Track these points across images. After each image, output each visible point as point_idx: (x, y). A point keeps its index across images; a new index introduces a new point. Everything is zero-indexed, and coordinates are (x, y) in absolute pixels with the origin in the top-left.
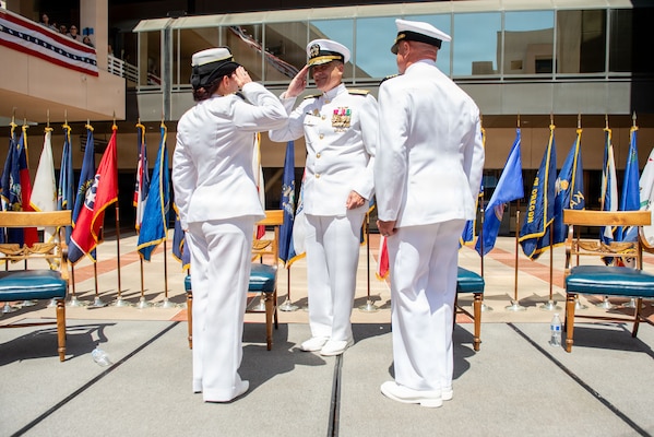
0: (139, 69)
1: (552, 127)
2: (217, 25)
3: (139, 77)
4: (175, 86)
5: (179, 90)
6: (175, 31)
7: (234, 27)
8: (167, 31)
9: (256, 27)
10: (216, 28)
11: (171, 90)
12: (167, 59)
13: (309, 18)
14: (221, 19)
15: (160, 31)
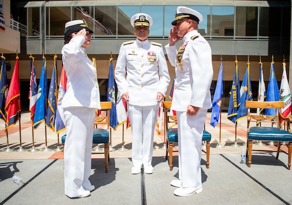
0: (27, 27)
2: (70, 6)
3: (28, 31)
4: (47, 36)
5: (49, 39)
6: (47, 8)
7: (78, 7)
8: (43, 8)
9: (90, 8)
10: (69, 7)
11: (45, 39)
12: (43, 22)
13: (117, 4)
14: (72, 3)
15: (39, 8)
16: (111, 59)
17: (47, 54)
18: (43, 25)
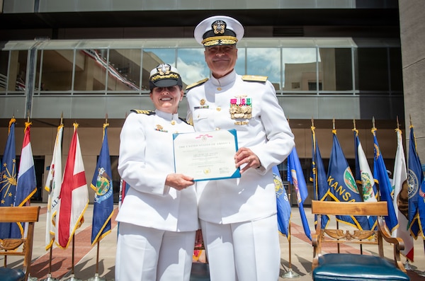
0: (8, 78)
1: (313, 128)
2: (73, 48)
3: (7, 84)
4: (36, 92)
5: (39, 95)
6: (39, 51)
8: (33, 51)
9: (102, 51)
10: (72, 50)
11: (33, 95)
12: (32, 72)
13: (143, 47)
14: (76, 44)
15: (27, 51)
16: (105, 125)
17: (35, 117)
18: (31, 76)
